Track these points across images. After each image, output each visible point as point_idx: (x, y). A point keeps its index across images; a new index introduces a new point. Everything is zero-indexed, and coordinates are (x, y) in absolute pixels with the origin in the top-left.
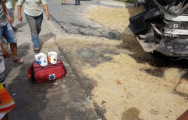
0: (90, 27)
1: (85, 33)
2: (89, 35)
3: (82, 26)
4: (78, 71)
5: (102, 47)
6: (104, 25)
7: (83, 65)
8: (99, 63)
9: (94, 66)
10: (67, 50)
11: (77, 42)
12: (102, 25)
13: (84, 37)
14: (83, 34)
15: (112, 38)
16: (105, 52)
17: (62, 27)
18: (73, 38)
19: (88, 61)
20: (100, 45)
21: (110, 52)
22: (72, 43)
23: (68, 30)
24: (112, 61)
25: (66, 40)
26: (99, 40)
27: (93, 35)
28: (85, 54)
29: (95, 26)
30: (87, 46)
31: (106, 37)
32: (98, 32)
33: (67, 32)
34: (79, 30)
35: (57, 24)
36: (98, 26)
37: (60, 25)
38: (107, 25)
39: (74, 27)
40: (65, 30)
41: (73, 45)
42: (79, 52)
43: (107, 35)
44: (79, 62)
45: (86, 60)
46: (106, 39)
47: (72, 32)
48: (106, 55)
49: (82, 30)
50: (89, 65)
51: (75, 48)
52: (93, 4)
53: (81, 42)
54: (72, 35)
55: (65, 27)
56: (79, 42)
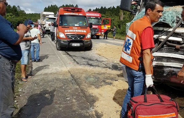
0: (97, 61)
1: (93, 64)
2: (96, 66)
3: (90, 60)
4: (85, 91)
5: (105, 75)
6: (109, 59)
7: (89, 87)
8: (101, 86)
9: (98, 88)
10: (78, 76)
11: (85, 71)
12: (107, 59)
13: (92, 68)
14: (91, 65)
15: (114, 69)
16: (107, 78)
17: (74, 60)
18: (83, 68)
19: (93, 85)
20: (104, 74)
21: (111, 79)
22: (81, 71)
23: (79, 62)
24: (112, 85)
25: (77, 70)
26: (103, 70)
27: (99, 66)
28: (92, 79)
29: (101, 60)
30: (93, 74)
31: (110, 68)
32: (103, 64)
33: (78, 63)
34: (87, 62)
35: (70, 57)
36: (104, 60)
37: (73, 58)
38: (112, 59)
39: (84, 60)
40: (77, 62)
41: (82, 73)
42: (87, 79)
43: (111, 67)
44: (86, 85)
45: (92, 84)
46: (109, 70)
47: (82, 63)
48: (107, 81)
49: (91, 62)
50: (93, 87)
51: (84, 75)
53: (88, 71)
54: (82, 66)
55: (77, 60)
56: (87, 71)
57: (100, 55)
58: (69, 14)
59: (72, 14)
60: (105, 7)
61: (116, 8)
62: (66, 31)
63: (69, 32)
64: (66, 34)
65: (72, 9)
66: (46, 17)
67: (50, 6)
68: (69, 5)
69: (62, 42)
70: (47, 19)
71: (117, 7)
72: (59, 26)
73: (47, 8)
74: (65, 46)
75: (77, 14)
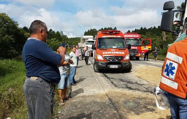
0: (137, 84)
1: (132, 88)
2: (135, 89)
3: (129, 82)
4: (124, 116)
5: (146, 100)
6: (151, 82)
7: (128, 112)
8: (142, 112)
9: (138, 114)
10: (116, 100)
11: (124, 95)
12: (148, 82)
13: (131, 91)
14: (130, 88)
16: (149, 104)
17: (112, 82)
18: (121, 91)
19: (133, 110)
20: (145, 98)
21: (153, 105)
22: (120, 95)
24: (154, 111)
25: (116, 93)
26: (144, 95)
27: (139, 90)
28: (131, 104)
29: (142, 83)
30: (133, 98)
31: (151, 92)
32: (144, 88)
33: (116, 86)
34: (126, 85)
35: (108, 79)
36: (145, 83)
37: (111, 81)
38: (154, 82)
39: (122, 83)
40: (114, 84)
41: (120, 97)
42: (125, 103)
44: (125, 110)
45: (131, 109)
46: (150, 94)
47: (120, 86)
48: (149, 107)
49: (130, 85)
50: (133, 113)
51: (122, 99)
52: (142, 64)
53: (128, 95)
54: (120, 89)
55: (115, 83)
56: (126, 95)
57: (139, 78)
58: (107, 36)
59: (110, 36)
60: (145, 28)
61: (157, 28)
62: (104, 53)
63: (107, 54)
64: (103, 56)
65: (110, 32)
66: (86, 40)
67: (90, 30)
68: (107, 28)
69: (100, 64)
70: (86, 42)
71: (159, 27)
72: (97, 49)
73: (87, 32)
74: (103, 68)
75: (115, 36)
